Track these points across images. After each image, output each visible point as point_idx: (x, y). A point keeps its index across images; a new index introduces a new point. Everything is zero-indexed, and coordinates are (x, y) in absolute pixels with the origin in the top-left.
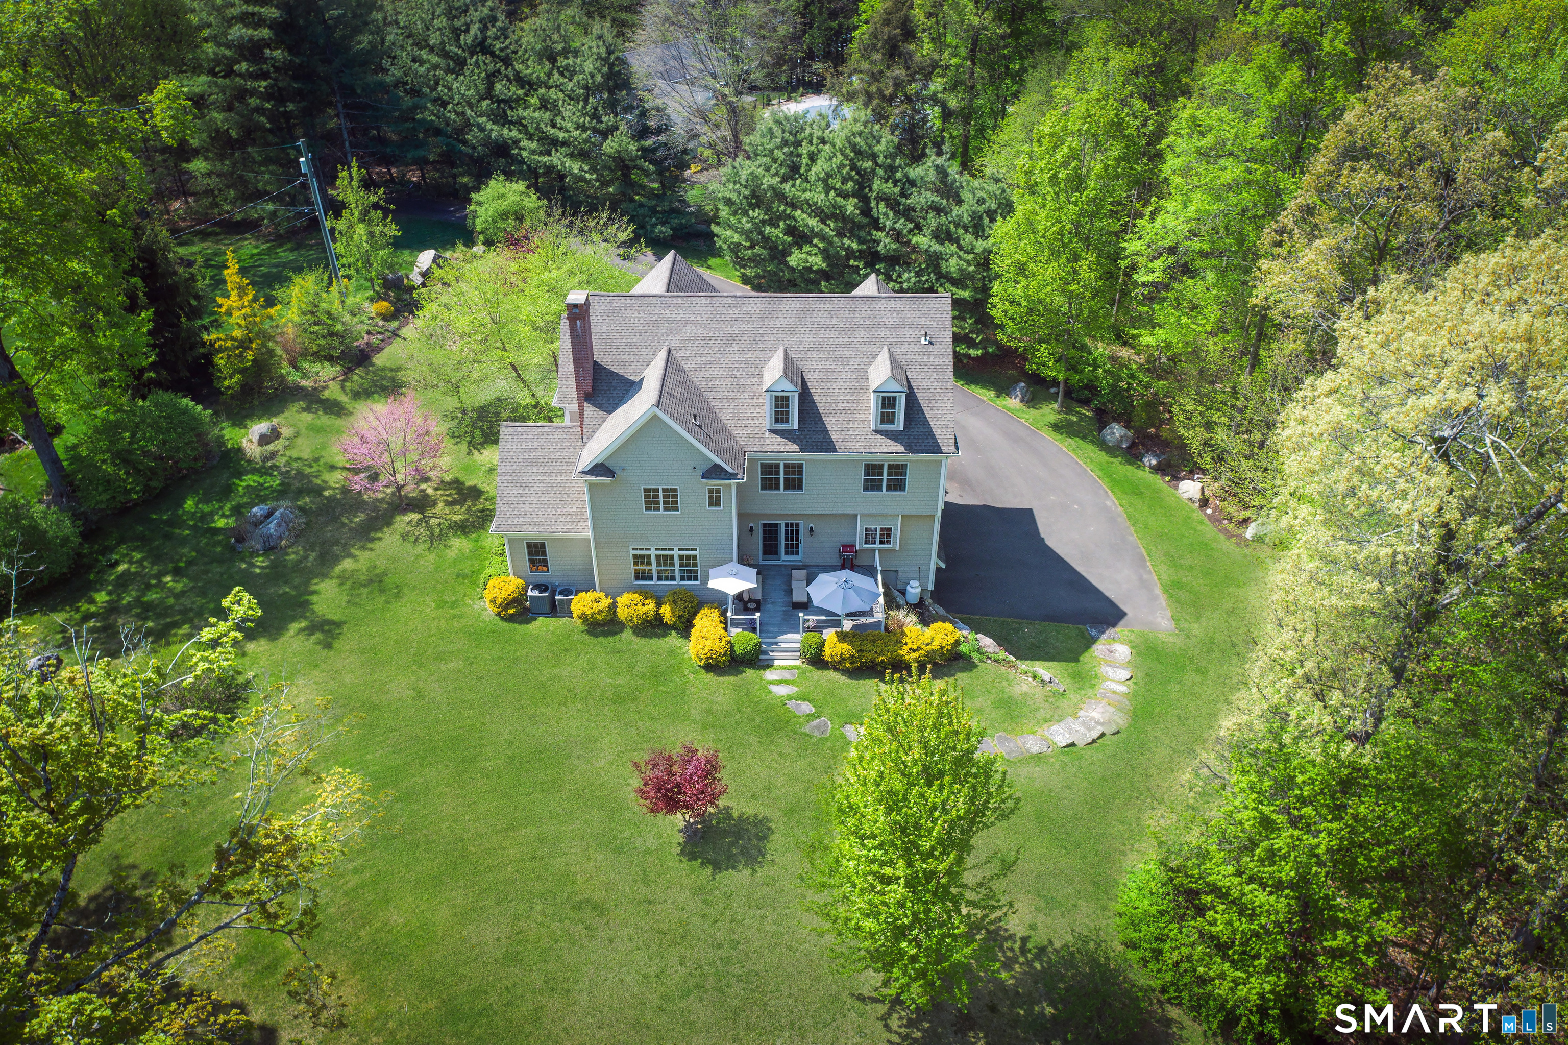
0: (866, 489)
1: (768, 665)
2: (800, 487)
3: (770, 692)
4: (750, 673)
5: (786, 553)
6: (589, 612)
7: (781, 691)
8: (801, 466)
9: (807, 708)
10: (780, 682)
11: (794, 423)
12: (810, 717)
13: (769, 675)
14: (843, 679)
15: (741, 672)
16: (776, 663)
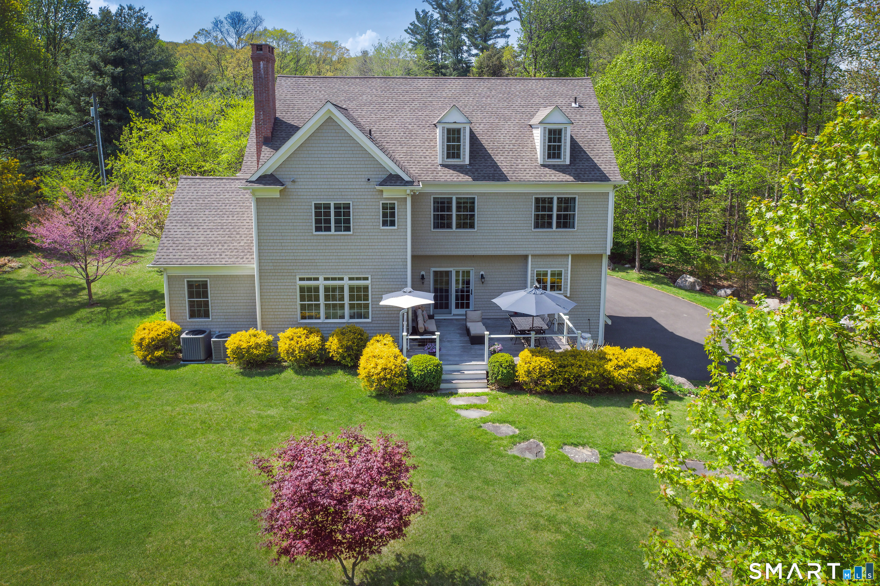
0: (537, 226)
1: (452, 393)
2: (472, 226)
3: (458, 416)
4: (430, 401)
5: (457, 307)
6: (245, 345)
7: (474, 414)
8: (472, 201)
9: (507, 429)
10: (468, 407)
11: (466, 159)
12: (514, 440)
13: (453, 401)
14: (543, 403)
15: (420, 400)
16: (460, 391)
